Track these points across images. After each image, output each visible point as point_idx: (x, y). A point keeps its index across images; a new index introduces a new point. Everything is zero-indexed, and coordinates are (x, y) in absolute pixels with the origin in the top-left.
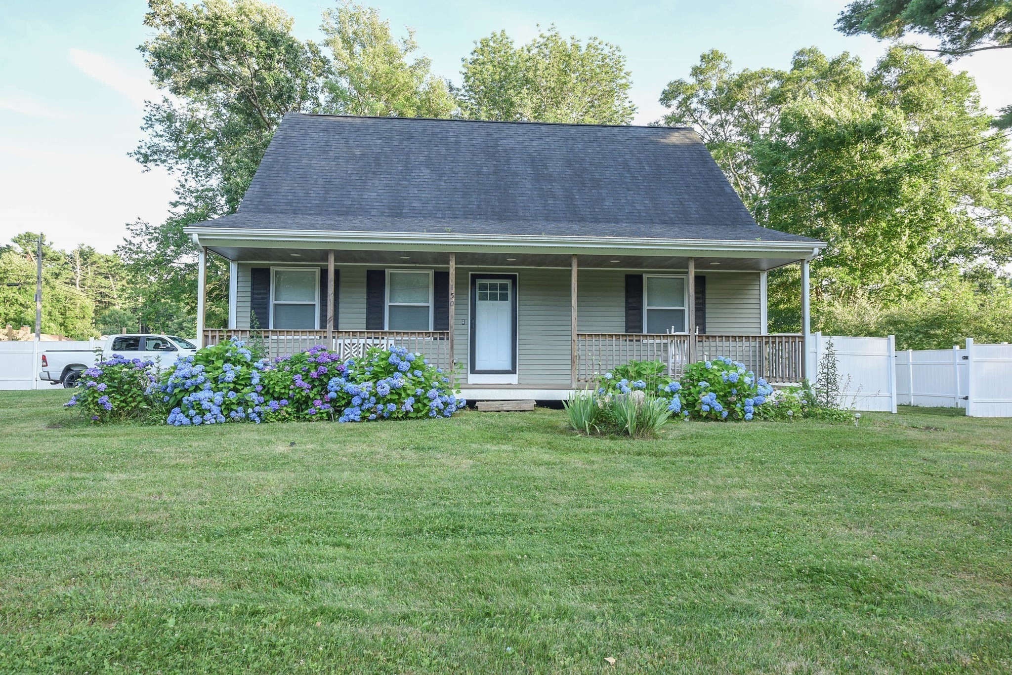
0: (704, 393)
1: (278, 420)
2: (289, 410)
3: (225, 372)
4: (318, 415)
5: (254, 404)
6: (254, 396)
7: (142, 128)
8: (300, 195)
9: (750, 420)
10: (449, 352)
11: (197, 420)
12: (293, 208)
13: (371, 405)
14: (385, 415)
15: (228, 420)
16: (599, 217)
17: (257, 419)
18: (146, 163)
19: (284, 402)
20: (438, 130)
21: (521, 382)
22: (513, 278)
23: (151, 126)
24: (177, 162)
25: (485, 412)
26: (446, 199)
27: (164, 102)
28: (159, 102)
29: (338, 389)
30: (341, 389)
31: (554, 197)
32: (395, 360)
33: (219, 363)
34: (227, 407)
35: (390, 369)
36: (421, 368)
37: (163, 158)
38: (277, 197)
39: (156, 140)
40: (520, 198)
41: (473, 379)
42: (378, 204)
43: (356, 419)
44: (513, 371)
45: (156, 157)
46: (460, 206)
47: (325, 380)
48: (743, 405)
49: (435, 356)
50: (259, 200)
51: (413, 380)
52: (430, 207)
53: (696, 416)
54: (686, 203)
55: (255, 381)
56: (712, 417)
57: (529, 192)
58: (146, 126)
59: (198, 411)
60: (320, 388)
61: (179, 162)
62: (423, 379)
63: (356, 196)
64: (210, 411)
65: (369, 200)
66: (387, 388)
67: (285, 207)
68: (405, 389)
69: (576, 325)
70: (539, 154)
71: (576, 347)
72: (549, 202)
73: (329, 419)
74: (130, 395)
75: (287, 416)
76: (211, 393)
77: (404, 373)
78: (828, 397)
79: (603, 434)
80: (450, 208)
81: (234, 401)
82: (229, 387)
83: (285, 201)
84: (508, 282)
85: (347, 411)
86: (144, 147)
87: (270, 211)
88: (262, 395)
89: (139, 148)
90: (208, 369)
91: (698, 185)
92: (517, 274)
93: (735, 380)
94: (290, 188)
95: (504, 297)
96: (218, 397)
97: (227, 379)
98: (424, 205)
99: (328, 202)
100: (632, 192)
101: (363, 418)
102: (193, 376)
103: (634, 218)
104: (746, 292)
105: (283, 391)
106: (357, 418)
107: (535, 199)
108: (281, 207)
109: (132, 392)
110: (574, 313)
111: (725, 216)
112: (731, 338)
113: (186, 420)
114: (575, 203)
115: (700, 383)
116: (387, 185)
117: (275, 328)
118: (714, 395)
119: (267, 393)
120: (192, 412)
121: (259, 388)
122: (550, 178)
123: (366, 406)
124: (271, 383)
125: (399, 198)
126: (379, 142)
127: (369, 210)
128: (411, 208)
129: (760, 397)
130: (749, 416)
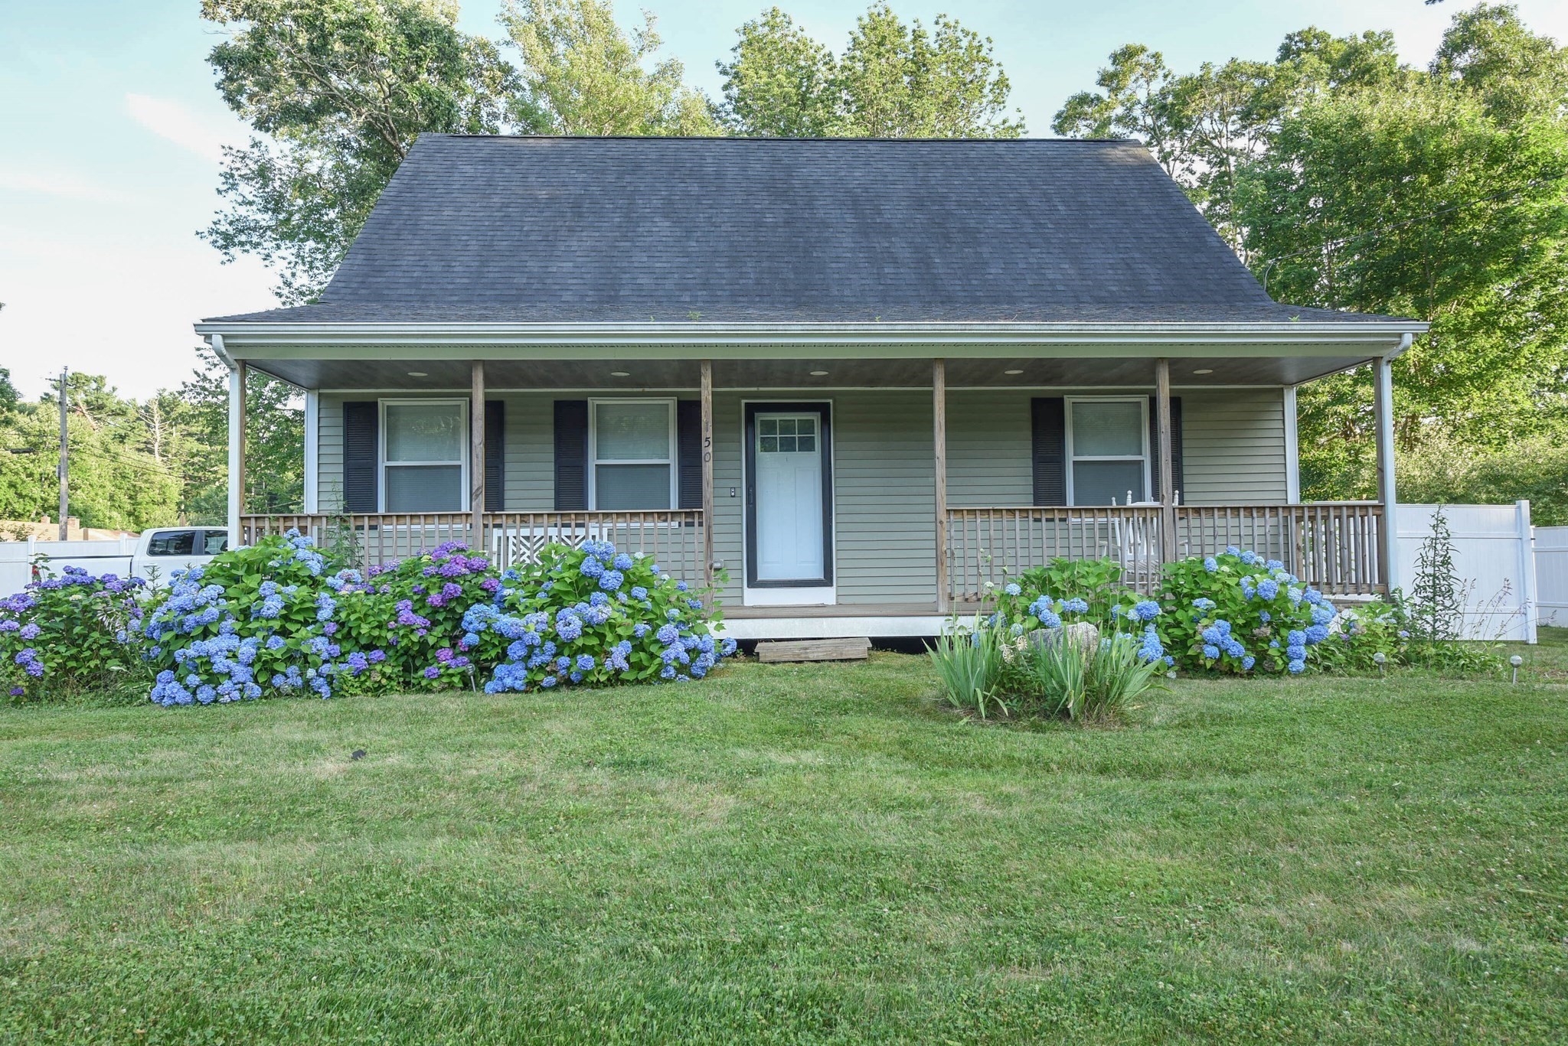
0: (1205, 621)
1: (366, 691)
2: (388, 670)
3: (262, 598)
4: (445, 680)
5: (319, 661)
6: (321, 643)
7: (219, 192)
8: (435, 269)
9: (1297, 674)
10: (703, 547)
11: (206, 693)
12: (421, 292)
13: (547, 658)
14: (573, 677)
15: (267, 693)
16: (978, 294)
17: (325, 690)
18: (226, 247)
19: (377, 654)
20: (686, 155)
21: (843, 600)
22: (823, 409)
23: (234, 187)
24: (278, 247)
25: (773, 663)
26: (698, 270)
27: (253, 147)
28: (245, 147)
29: (482, 627)
30: (489, 627)
31: (895, 261)
32: (593, 569)
33: (251, 581)
34: (265, 668)
35: (585, 587)
36: (646, 582)
37: (255, 239)
38: (392, 274)
39: (242, 211)
40: (833, 265)
41: (754, 597)
42: (575, 281)
43: (517, 686)
44: (827, 581)
45: (243, 238)
46: (724, 282)
47: (459, 610)
48: (1285, 643)
49: (678, 557)
50: (360, 279)
51: (629, 606)
52: (669, 284)
53: (1190, 667)
54: (1136, 266)
55: (324, 614)
56: (1224, 669)
57: (849, 255)
58: (226, 187)
59: (205, 677)
60: (449, 626)
61: (283, 247)
62: (648, 604)
63: (536, 270)
64: (229, 675)
65: (559, 275)
66: (577, 624)
67: (407, 292)
68: (612, 627)
69: (944, 493)
70: (866, 190)
71: (946, 535)
72: (886, 270)
73: (466, 686)
74: (86, 645)
75: (384, 681)
76: (235, 641)
77: (612, 593)
78: (1435, 621)
79: (1013, 715)
80: (705, 285)
81: (279, 656)
82: (271, 628)
83: (407, 280)
84: (815, 417)
85: (500, 670)
86: (223, 222)
87: (378, 297)
88: (337, 641)
89: (215, 223)
90: (231, 592)
91: (1158, 235)
92: (831, 401)
93: (1272, 596)
94: (418, 258)
95: (807, 445)
96: (247, 649)
97: (265, 612)
98: (660, 281)
99: (483, 280)
100: (1038, 250)
101: (532, 685)
102: (199, 608)
103: (1044, 294)
104: (1259, 425)
105: (376, 633)
106: (518, 684)
107: (861, 265)
108: (399, 292)
109: (90, 640)
110: (941, 470)
111: (1212, 287)
112: (1242, 513)
113: (183, 696)
114: (935, 271)
115: (1196, 602)
116: (594, 249)
117: (388, 509)
118: (1226, 625)
119: (348, 636)
120: (193, 680)
121: (332, 628)
122: (887, 230)
123: (536, 660)
124: (353, 617)
125: (614, 270)
126: (581, 177)
127: (559, 293)
128: (635, 287)
129: (1319, 627)
130: (1298, 665)
